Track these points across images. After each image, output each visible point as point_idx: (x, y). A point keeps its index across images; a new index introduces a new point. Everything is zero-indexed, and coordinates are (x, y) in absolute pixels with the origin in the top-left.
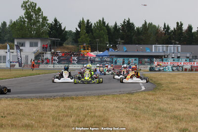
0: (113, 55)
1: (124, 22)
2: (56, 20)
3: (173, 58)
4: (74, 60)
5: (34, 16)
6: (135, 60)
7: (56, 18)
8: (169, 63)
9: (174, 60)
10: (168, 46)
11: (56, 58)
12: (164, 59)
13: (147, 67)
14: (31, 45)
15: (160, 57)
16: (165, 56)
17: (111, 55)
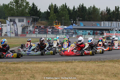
0: (76, 29)
1: (80, 6)
2: (33, 4)
3: (116, 30)
4: (49, 32)
5: (20, 1)
6: (91, 32)
7: (33, 3)
8: (114, 34)
9: (117, 32)
10: (112, 23)
11: (37, 30)
12: (110, 31)
13: (99, 37)
14: (19, 21)
15: (108, 30)
16: (111, 29)
17: (74, 29)
